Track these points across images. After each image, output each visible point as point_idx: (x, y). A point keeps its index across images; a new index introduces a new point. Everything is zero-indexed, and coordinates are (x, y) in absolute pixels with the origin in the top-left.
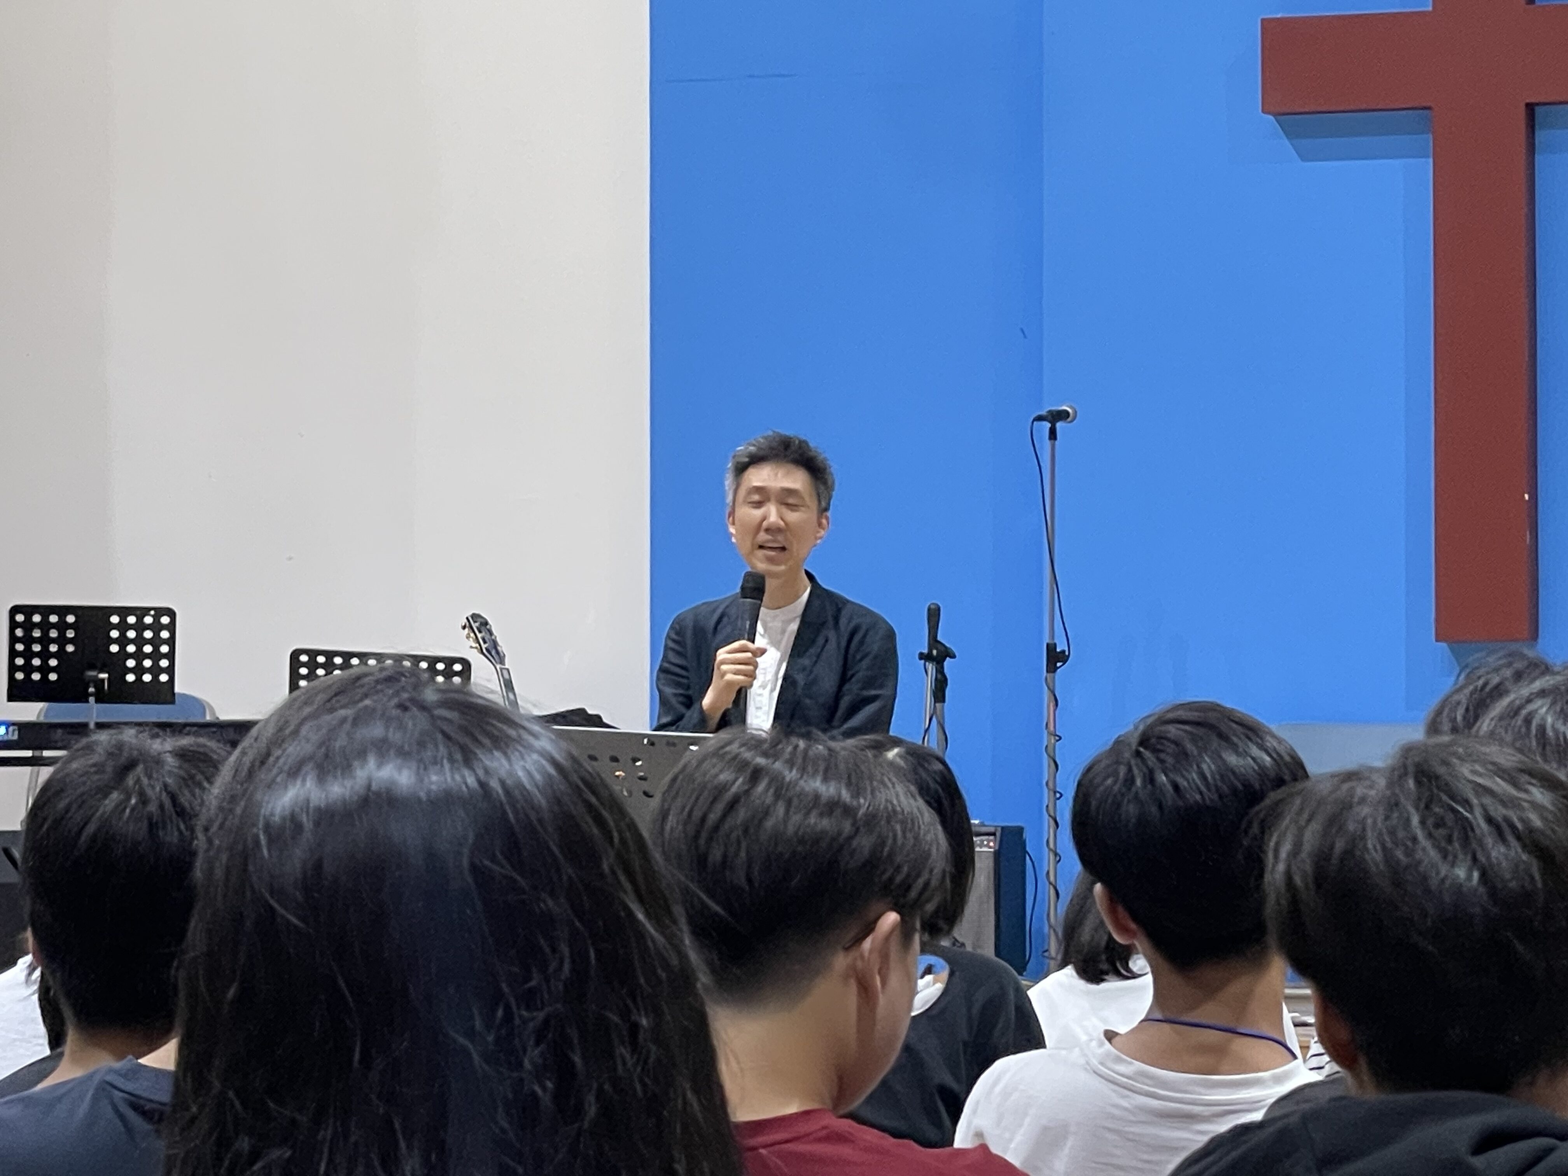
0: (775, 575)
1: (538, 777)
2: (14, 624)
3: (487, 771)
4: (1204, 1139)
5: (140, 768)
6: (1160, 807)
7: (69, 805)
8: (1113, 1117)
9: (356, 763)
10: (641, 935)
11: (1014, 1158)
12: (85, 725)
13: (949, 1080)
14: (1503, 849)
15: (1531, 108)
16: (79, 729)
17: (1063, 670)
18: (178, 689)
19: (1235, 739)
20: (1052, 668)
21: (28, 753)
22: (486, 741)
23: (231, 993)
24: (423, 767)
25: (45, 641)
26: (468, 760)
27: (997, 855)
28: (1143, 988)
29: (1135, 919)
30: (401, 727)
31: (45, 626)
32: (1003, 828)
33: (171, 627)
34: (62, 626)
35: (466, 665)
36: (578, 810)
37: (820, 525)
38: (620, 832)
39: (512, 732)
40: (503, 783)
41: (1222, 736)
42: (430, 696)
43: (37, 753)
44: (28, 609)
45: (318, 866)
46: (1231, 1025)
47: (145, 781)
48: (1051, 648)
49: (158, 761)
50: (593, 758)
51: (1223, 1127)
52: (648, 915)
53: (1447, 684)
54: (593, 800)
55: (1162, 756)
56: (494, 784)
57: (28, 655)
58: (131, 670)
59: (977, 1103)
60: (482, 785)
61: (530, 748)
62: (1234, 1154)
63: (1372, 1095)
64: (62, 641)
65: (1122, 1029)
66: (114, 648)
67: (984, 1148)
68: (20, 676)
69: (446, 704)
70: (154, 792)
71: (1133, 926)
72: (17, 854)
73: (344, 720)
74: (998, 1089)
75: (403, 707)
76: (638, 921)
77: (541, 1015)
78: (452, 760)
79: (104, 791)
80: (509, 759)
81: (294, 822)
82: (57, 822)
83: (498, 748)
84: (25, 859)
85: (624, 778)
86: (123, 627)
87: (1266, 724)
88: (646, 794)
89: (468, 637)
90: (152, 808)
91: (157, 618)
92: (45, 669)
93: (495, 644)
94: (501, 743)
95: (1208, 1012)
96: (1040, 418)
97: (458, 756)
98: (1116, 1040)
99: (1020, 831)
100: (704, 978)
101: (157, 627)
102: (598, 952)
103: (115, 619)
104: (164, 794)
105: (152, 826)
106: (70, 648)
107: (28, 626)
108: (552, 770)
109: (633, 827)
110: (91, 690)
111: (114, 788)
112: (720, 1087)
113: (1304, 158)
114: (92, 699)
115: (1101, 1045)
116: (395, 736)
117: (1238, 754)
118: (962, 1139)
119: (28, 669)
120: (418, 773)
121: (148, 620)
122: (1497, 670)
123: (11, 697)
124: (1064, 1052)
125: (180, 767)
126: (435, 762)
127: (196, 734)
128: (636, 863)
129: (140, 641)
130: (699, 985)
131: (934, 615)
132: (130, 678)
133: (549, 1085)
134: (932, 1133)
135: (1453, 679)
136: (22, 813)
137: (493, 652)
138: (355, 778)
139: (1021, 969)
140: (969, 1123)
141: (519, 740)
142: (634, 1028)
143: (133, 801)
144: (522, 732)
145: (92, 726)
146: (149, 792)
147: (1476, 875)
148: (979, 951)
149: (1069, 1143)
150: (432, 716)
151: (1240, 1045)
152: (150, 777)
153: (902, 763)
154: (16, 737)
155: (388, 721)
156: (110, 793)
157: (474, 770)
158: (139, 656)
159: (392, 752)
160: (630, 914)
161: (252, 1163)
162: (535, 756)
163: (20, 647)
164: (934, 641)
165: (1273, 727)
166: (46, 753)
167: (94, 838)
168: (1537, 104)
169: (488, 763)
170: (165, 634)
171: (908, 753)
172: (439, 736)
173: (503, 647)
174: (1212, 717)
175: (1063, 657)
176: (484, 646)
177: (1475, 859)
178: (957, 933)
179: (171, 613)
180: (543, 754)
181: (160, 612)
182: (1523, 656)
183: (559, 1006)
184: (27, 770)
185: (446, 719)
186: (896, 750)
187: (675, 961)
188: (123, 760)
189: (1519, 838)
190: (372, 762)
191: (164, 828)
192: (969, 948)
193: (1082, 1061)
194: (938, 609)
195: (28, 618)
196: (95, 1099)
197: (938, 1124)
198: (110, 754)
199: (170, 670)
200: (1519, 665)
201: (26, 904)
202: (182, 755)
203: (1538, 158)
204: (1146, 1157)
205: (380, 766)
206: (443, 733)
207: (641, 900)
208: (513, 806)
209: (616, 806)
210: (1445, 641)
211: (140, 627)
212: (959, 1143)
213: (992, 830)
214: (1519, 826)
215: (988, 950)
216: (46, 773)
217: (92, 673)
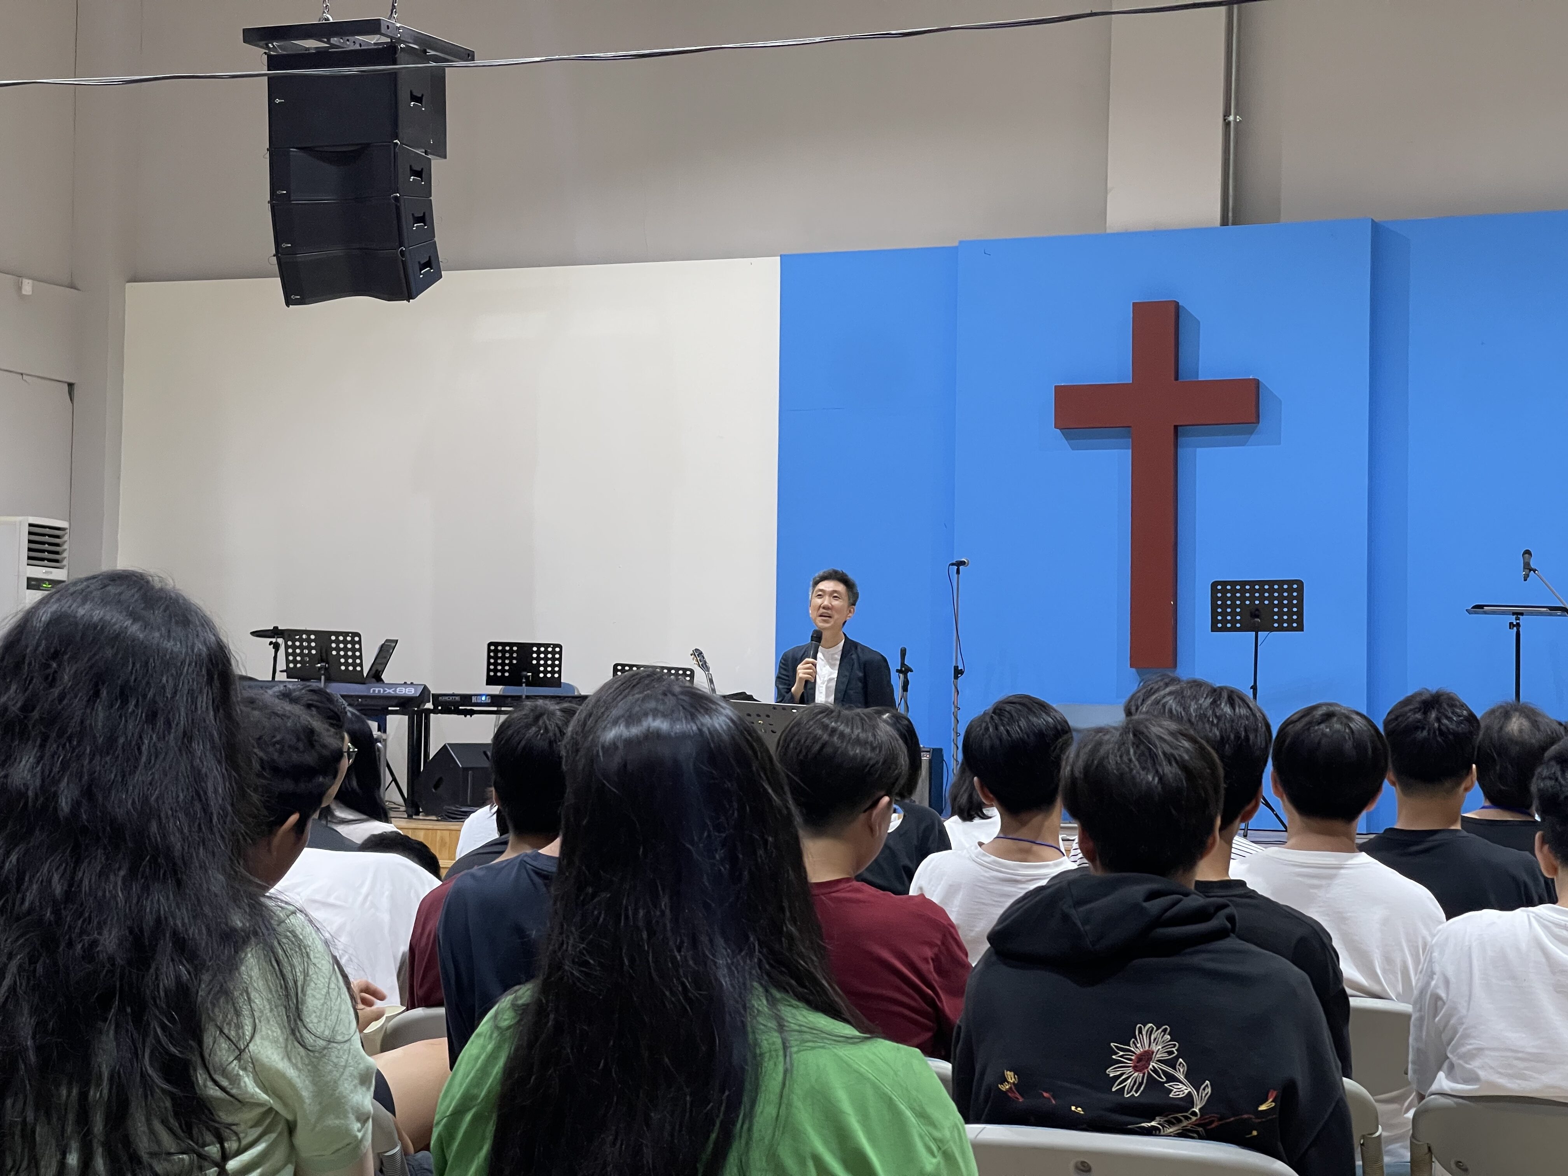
0: (825, 629)
1: (725, 727)
2: (489, 651)
3: (702, 724)
4: (1022, 893)
5: (545, 717)
6: (1001, 740)
7: (514, 733)
8: (981, 881)
9: (643, 719)
10: (770, 799)
11: (935, 900)
12: (520, 697)
13: (907, 862)
14: (1169, 768)
15: (1176, 427)
16: (518, 698)
17: (961, 678)
18: (562, 681)
19: (1034, 709)
20: (956, 677)
21: (495, 709)
22: (702, 711)
23: (585, 822)
24: (674, 721)
25: (503, 658)
26: (693, 717)
27: (930, 761)
28: (994, 823)
29: (992, 792)
30: (664, 703)
31: (504, 651)
32: (933, 749)
33: (560, 653)
34: (511, 652)
35: (692, 671)
36: (744, 744)
37: (850, 611)
38: (761, 753)
39: (714, 707)
40: (709, 729)
41: (1030, 709)
42: (677, 689)
43: (499, 709)
44: (496, 644)
45: (625, 765)
46: (1033, 840)
47: (548, 722)
48: (956, 668)
49: (553, 713)
50: (749, 715)
51: (1032, 886)
52: (773, 790)
53: (1134, 688)
54: (749, 738)
55: (1003, 718)
56: (705, 729)
57: (495, 664)
58: (542, 672)
59: (920, 874)
60: (700, 730)
61: (721, 714)
62: (1037, 899)
63: (1099, 873)
64: (511, 658)
65: (986, 841)
66: (534, 662)
67: (922, 895)
68: (492, 674)
69: (682, 693)
70: (552, 727)
71: (991, 796)
72: (489, 754)
73: (638, 700)
74: (930, 867)
75: (665, 694)
76: (769, 793)
77: (724, 835)
78: (686, 718)
79: (528, 726)
80: (711, 718)
81: (614, 745)
82: (507, 741)
83: (707, 714)
84: (492, 755)
85: (763, 724)
86: (538, 652)
87: (1051, 704)
88: (773, 732)
89: (693, 659)
90: (551, 734)
91: (554, 648)
92: (503, 671)
93: (705, 662)
94: (708, 711)
95: (1024, 833)
96: (953, 564)
97: (689, 717)
98: (983, 846)
99: (940, 750)
100: (798, 819)
101: (554, 653)
102: (750, 808)
103: (535, 649)
104: (556, 729)
105: (551, 743)
106: (515, 662)
107: (496, 651)
108: (731, 724)
109: (767, 751)
110: (524, 680)
111: (534, 725)
112: (805, 868)
113: (1073, 449)
114: (524, 685)
115: (976, 848)
116: (661, 708)
117: (1037, 717)
118: (913, 891)
119: (495, 671)
120: (671, 724)
121: (550, 649)
122: (1157, 682)
123: (488, 684)
124: (960, 852)
125: (563, 716)
126: (678, 719)
127: (570, 702)
128: (768, 766)
129: (546, 659)
130: (796, 823)
131: (903, 652)
132: (541, 675)
133: (727, 866)
134: (900, 888)
135: (1137, 685)
136: (492, 736)
137: (704, 666)
138: (642, 726)
139: (941, 812)
140: (916, 885)
141: (716, 710)
142: (766, 842)
143: (542, 731)
144: (718, 707)
145: (524, 697)
146: (549, 727)
147: (1156, 779)
148: (922, 805)
149: (961, 893)
150: (678, 699)
151: (1035, 848)
152: (549, 720)
153: (890, 721)
154: (489, 701)
155: (657, 700)
156: (531, 728)
157: (695, 723)
158: (546, 665)
159: (659, 715)
160: (765, 790)
161: (592, 900)
162: (724, 718)
163: (492, 661)
164: (903, 664)
165: (1054, 706)
166: (503, 709)
167: (524, 748)
168: (1181, 426)
169: (702, 720)
170: (557, 656)
171: (893, 716)
172: (681, 708)
173: (709, 664)
174: (1025, 701)
175: (962, 672)
176: (700, 663)
177: (1157, 771)
178: (913, 798)
179: (560, 647)
180: (727, 716)
181: (555, 646)
182: (1169, 676)
183: (731, 831)
184: (494, 716)
185: (683, 700)
186: (887, 714)
187: (785, 812)
188: (537, 713)
189: (1177, 762)
190: (650, 719)
191: (556, 743)
192: (917, 803)
193: (968, 856)
194: (905, 650)
195: (496, 648)
196: (519, 870)
197: (903, 883)
198: (532, 710)
199: (559, 672)
200: (1167, 680)
201: (493, 777)
202: (563, 710)
203: (1180, 451)
204: (996, 899)
205: (654, 720)
206: (682, 706)
207: (770, 784)
208: (713, 741)
209: (759, 740)
210: (1136, 668)
211: (546, 652)
212: (911, 893)
213: (928, 750)
214: (1178, 758)
215: (926, 804)
216: (503, 718)
217: (525, 673)
